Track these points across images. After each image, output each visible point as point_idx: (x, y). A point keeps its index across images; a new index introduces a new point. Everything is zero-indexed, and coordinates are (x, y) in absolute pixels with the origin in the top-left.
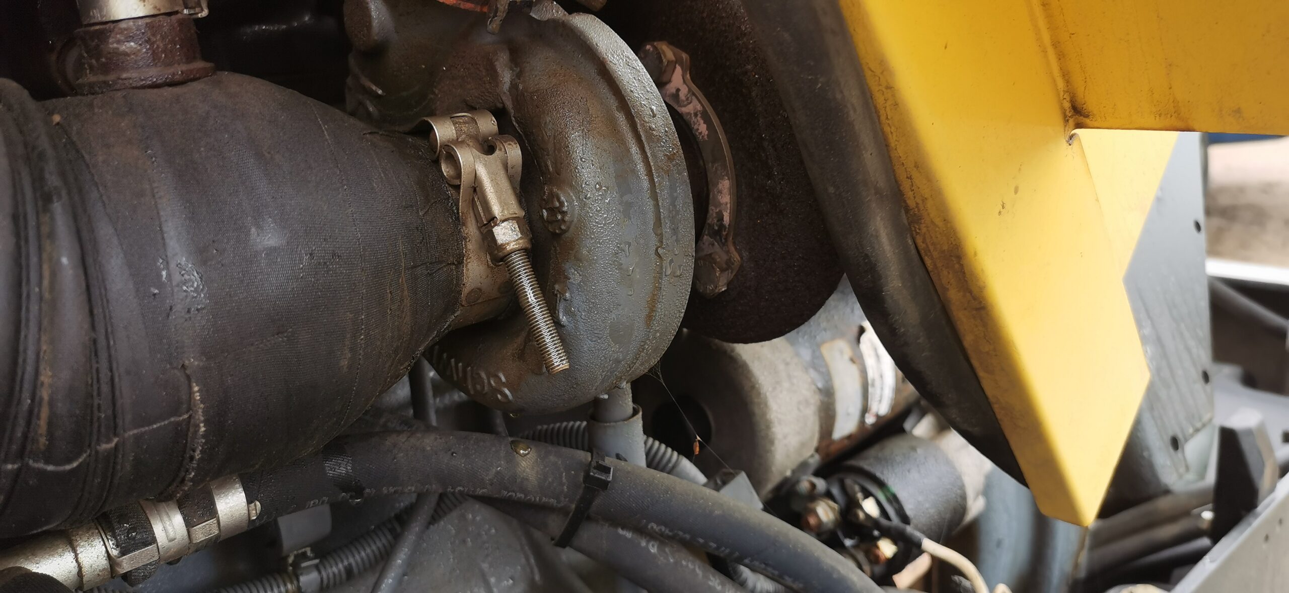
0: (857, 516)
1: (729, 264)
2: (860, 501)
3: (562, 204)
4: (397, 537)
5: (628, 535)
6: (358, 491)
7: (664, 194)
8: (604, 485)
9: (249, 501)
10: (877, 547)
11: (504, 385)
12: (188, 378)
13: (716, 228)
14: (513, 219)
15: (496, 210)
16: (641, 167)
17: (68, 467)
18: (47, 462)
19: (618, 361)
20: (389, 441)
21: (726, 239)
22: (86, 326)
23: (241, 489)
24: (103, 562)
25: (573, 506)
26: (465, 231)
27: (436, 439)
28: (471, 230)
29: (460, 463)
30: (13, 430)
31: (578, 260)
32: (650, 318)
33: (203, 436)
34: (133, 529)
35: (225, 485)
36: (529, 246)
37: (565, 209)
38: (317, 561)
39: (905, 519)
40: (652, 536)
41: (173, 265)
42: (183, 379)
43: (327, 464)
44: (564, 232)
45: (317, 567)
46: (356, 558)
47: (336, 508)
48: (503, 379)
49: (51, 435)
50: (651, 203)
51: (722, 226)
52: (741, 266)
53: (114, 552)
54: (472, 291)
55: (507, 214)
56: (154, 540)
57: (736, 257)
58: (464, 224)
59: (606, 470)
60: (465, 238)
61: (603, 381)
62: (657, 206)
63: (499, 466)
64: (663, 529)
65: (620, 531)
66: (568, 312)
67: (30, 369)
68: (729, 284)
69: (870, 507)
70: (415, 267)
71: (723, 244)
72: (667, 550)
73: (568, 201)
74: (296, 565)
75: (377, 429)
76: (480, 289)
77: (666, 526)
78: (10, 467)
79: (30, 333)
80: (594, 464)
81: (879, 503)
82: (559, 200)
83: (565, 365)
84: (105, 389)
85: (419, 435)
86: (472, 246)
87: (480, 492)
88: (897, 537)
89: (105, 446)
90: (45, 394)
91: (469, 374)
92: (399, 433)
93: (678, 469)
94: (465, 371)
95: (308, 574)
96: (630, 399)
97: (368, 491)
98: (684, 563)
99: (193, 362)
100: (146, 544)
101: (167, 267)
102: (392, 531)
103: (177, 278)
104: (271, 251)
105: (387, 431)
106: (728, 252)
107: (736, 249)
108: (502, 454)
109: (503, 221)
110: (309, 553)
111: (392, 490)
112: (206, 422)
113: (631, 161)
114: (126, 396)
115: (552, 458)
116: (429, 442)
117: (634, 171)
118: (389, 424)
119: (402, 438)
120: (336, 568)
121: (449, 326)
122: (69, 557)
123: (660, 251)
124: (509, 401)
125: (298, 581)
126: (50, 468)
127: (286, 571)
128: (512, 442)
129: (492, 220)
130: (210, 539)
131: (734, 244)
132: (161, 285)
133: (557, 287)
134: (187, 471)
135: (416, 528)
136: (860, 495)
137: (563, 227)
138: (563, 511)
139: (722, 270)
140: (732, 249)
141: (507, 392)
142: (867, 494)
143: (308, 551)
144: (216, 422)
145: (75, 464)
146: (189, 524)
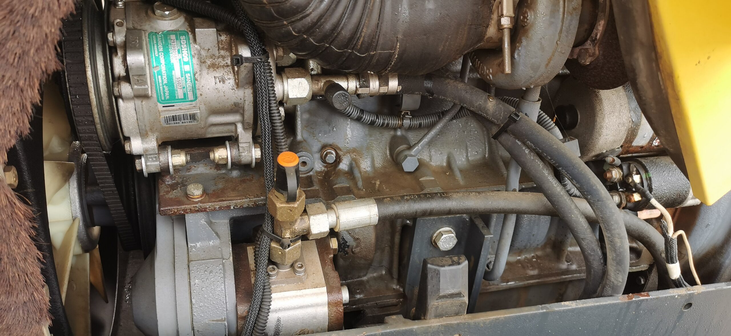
0: (628, 179)
1: (594, 54)
2: (633, 175)
3: (528, 16)
4: (440, 118)
5: (520, 143)
6: (432, 94)
7: (566, 22)
8: (515, 121)
9: (399, 85)
10: (633, 196)
11: (491, 73)
12: (397, 40)
13: (594, 39)
14: (509, 17)
15: (505, 12)
16: (561, 10)
17: (362, 56)
18: (358, 53)
19: (531, 77)
20: (448, 81)
21: (596, 44)
22: (378, 19)
23: (397, 80)
24: (354, 88)
25: (502, 125)
26: (492, 16)
27: (463, 85)
28: (495, 16)
29: (468, 96)
30: (353, 42)
31: (527, 37)
32: (547, 65)
33: (396, 59)
34: (365, 81)
35: (393, 77)
36: (511, 28)
37: (528, 18)
38: (411, 117)
39: (651, 190)
40: (528, 147)
41: (403, 7)
42: (396, 41)
43: (425, 82)
44: (526, 26)
45: (410, 119)
46: (424, 121)
47: (423, 98)
48: (491, 71)
49: (361, 45)
50: (561, 23)
51: (596, 39)
52: (598, 57)
53: (358, 87)
54: (489, 37)
55: (508, 15)
56: (369, 87)
57: (597, 52)
58: (493, 14)
59: (518, 116)
60: (492, 19)
61: (524, 83)
62: (562, 26)
63: (481, 102)
64: (532, 145)
65: (517, 141)
66: (518, 55)
67: (362, 27)
68: (591, 63)
69: (637, 179)
70: (471, 25)
71: (594, 46)
72: (532, 154)
73: (530, 16)
74: (404, 116)
75: (445, 76)
76: (491, 37)
77: (534, 144)
78: (349, 51)
79: (365, 17)
80: (514, 112)
81: (641, 178)
82: (527, 14)
83: (509, 72)
84: (377, 37)
85: (457, 82)
86: (493, 22)
87: (472, 109)
88: (643, 194)
89: (372, 53)
90: (363, 34)
91: (481, 66)
92: (451, 79)
93: (553, 130)
94: (480, 65)
95: (407, 120)
96: (538, 95)
97: (435, 95)
98: (537, 161)
99: (400, 36)
100: (367, 87)
101: (401, 8)
102: (439, 116)
103: (403, 11)
104: (430, 9)
105: (448, 77)
106: (595, 50)
107: (598, 49)
108: (484, 98)
109: (505, 17)
110: (409, 113)
111: (443, 97)
112: (398, 55)
113: (559, 6)
114: (381, 41)
115: (501, 106)
116: (460, 86)
117: (558, 11)
118: (449, 76)
119: (452, 81)
120: (416, 122)
121: (478, 47)
122: (346, 83)
123: (558, 42)
124: (491, 80)
125: (403, 121)
126: (358, 54)
127: (400, 117)
128: (488, 95)
129: (502, 15)
130: (384, 93)
131: (599, 47)
132: (398, 12)
133: (517, 44)
134: (389, 68)
135: (447, 118)
136: (635, 172)
137: (526, 24)
138: (498, 125)
139: (590, 56)
140: (597, 48)
141: (491, 76)
142: (638, 173)
143: (409, 112)
144: (401, 55)
145: (364, 55)
146: (380, 86)
